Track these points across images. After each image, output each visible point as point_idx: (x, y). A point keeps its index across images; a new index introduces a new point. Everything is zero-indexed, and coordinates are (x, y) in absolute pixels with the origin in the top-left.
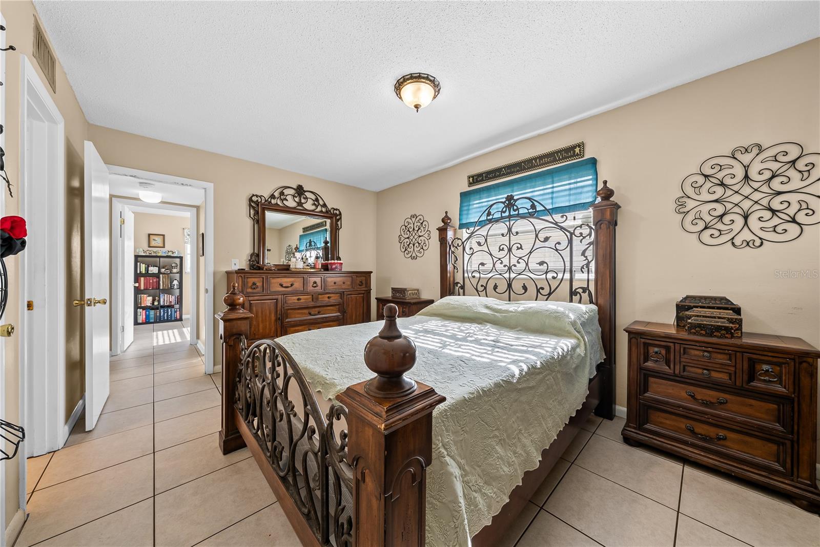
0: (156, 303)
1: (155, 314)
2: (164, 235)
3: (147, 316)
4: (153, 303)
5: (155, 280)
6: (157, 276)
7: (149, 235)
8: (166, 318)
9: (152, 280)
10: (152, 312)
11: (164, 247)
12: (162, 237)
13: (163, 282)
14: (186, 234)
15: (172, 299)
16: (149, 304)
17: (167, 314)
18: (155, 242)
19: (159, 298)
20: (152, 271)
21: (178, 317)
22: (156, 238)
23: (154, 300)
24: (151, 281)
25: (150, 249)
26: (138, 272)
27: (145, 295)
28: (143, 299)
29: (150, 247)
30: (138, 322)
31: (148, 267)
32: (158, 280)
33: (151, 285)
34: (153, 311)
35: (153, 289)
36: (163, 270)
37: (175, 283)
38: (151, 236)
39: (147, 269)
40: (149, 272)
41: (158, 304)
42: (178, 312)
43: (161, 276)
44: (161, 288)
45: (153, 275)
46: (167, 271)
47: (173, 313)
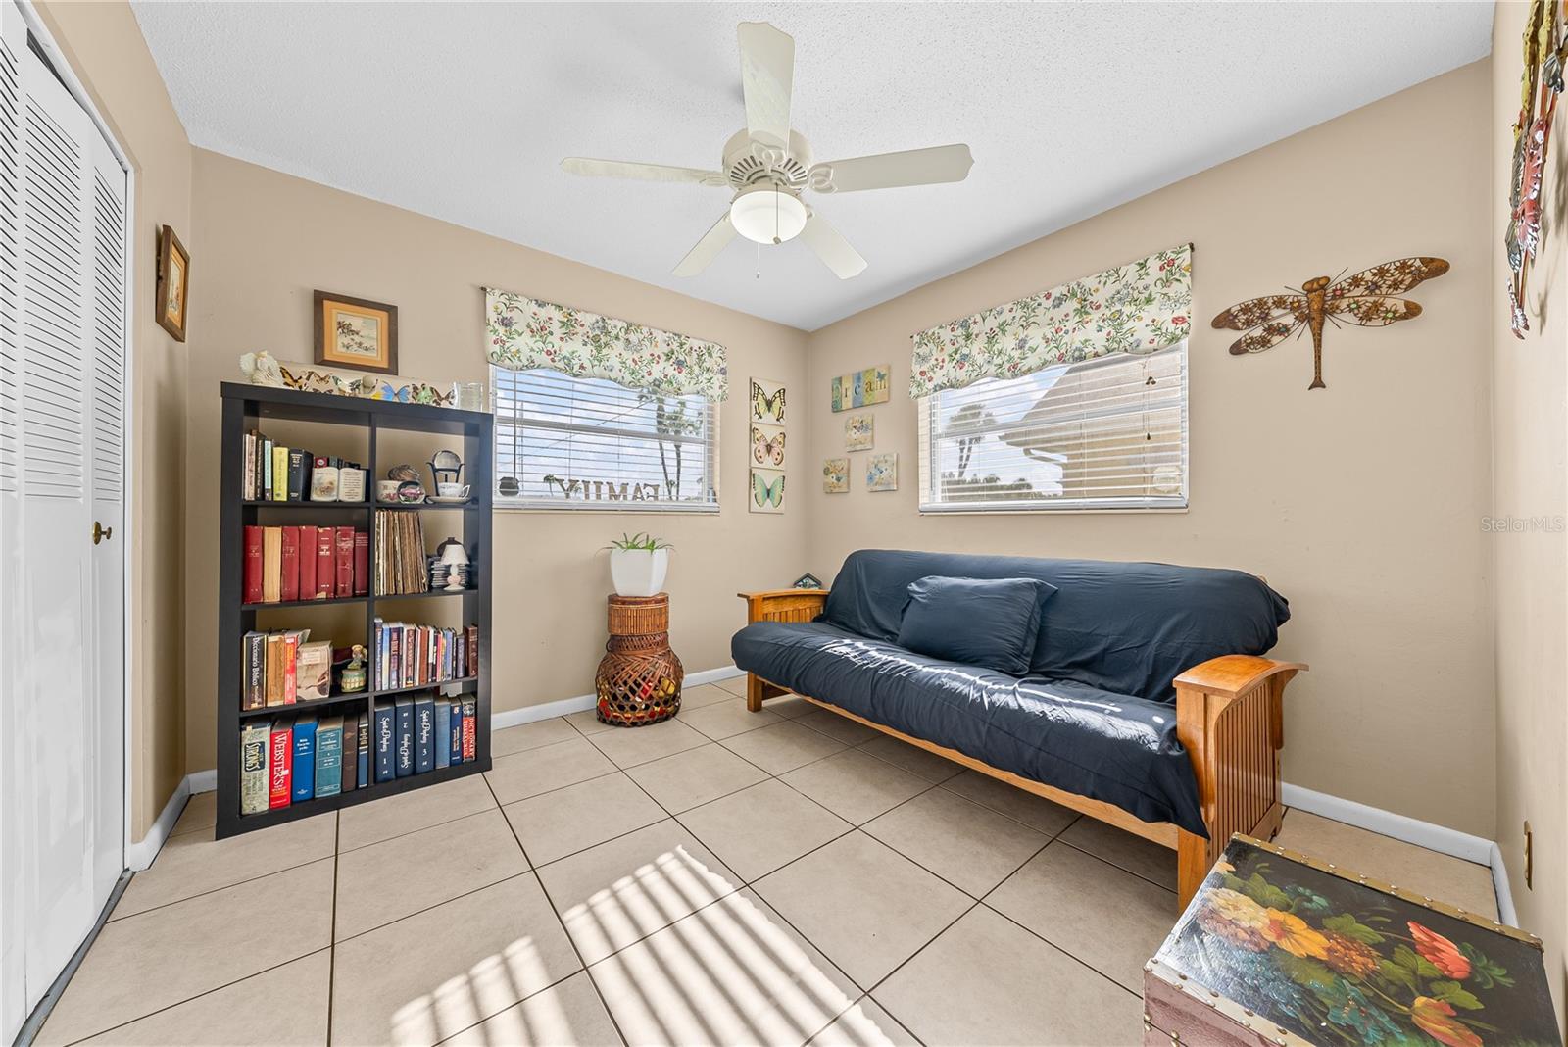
0: (352, 681)
1: (349, 747)
2: (391, 311)
3: (302, 766)
4: (336, 688)
5: (347, 545)
6: (358, 517)
7: (320, 299)
8: (406, 762)
9: (335, 544)
10: (330, 735)
11: (392, 369)
12: (384, 315)
13: (391, 554)
14: (492, 316)
15: (442, 651)
16: (312, 694)
17: (414, 740)
18: (346, 340)
19: (369, 644)
20: (328, 490)
21: (470, 751)
22: (356, 319)
23: (339, 664)
24: (325, 551)
25: (322, 371)
26: (249, 492)
27: (290, 638)
28: (279, 662)
29: (320, 359)
30: (247, 809)
31: (310, 463)
32: (362, 540)
33: (326, 572)
34: (337, 726)
35: (335, 596)
36: (389, 489)
37: (455, 557)
38: (327, 303)
39: (302, 477)
40: (315, 497)
41: (366, 688)
42: (469, 724)
43: (381, 517)
44: (381, 588)
45: (338, 513)
46: (411, 490)
47: (444, 729)
